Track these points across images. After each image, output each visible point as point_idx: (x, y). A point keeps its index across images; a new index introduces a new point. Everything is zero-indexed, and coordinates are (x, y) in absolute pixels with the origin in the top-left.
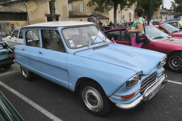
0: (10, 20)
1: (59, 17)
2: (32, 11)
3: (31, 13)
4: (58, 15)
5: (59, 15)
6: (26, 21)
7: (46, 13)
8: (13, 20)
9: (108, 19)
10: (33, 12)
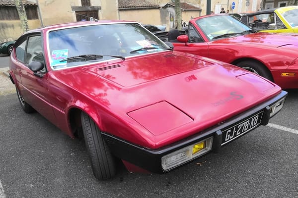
0: (7, 19)
1: (99, 11)
2: (47, 2)
3: (45, 5)
4: (97, 7)
5: (100, 8)
6: (36, 20)
7: (73, 5)
8: (13, 19)
9: (200, 11)
10: (48, 4)
